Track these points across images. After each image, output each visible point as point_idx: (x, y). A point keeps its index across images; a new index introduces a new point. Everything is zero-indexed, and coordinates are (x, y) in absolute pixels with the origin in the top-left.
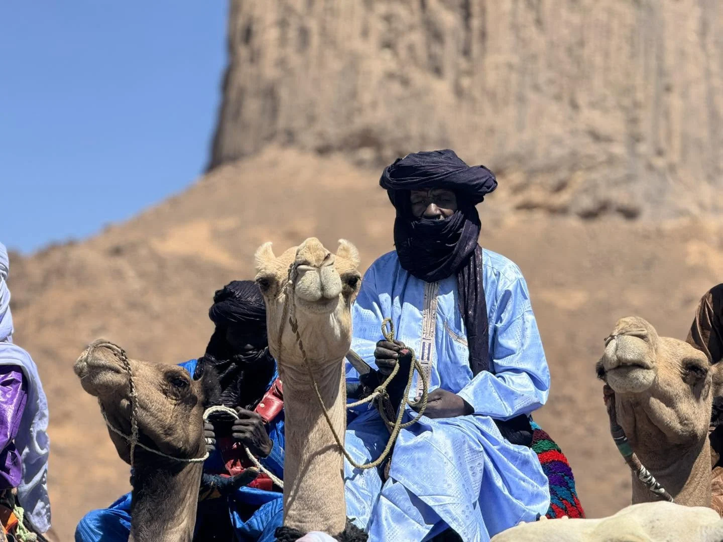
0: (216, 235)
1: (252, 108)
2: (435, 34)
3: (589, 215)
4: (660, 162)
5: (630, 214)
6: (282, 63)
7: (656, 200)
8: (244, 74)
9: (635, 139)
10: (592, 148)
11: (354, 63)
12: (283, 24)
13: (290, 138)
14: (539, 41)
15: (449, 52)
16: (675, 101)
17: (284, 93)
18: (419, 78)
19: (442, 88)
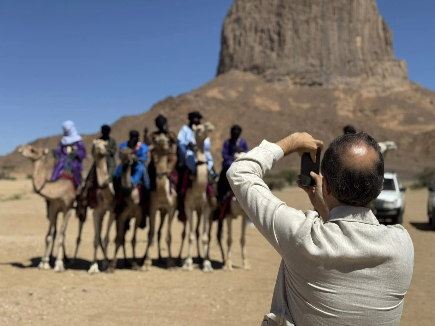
0: (220, 92)
1: (227, 60)
2: (272, 40)
3: (310, 85)
4: (328, 72)
5: (320, 84)
6: (234, 49)
7: (327, 81)
8: (225, 52)
9: (321, 65)
10: (310, 68)
11: (252, 48)
12: (234, 39)
13: (237, 67)
14: (297, 41)
15: (276, 45)
16: (332, 57)
17: (235, 57)
18: (268, 52)
19: (274, 55)
